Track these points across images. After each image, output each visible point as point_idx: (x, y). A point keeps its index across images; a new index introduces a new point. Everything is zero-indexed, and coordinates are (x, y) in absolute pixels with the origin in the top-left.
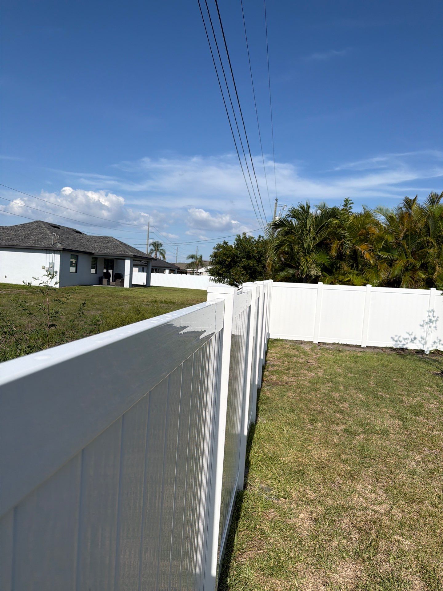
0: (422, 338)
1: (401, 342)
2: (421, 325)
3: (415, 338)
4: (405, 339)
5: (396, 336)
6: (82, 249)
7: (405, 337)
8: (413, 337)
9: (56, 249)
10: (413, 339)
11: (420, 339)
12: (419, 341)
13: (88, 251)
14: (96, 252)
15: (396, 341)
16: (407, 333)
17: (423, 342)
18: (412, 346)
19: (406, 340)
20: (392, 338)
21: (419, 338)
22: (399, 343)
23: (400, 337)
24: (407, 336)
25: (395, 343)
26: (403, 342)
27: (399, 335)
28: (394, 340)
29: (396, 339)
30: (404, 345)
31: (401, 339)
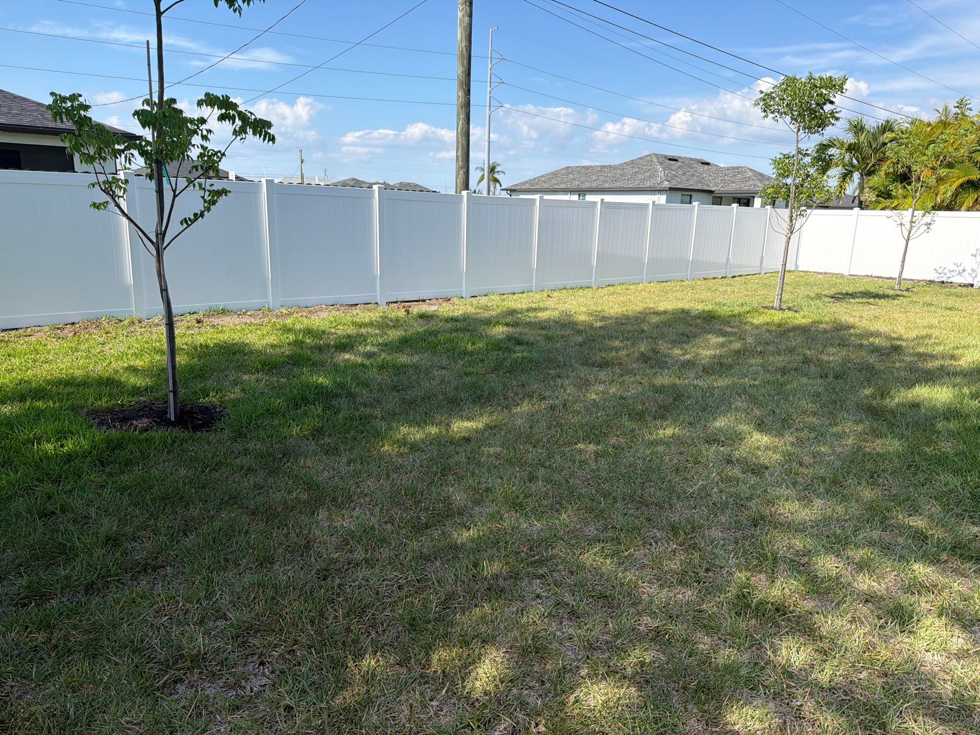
0: (972, 270)
1: (945, 274)
2: (972, 255)
3: (964, 270)
4: (950, 271)
5: (940, 267)
6: (699, 187)
7: (951, 269)
8: (961, 269)
9: (662, 189)
10: (961, 272)
11: (971, 272)
12: (969, 274)
13: (706, 188)
14: (718, 189)
15: (940, 274)
16: (954, 264)
17: (974, 275)
18: (958, 280)
19: (952, 273)
20: (935, 269)
21: (969, 270)
22: (943, 275)
23: (945, 269)
24: (955, 267)
25: (938, 275)
26: (949, 275)
27: (944, 267)
28: (937, 272)
29: (940, 271)
30: (949, 278)
31: (946, 271)
